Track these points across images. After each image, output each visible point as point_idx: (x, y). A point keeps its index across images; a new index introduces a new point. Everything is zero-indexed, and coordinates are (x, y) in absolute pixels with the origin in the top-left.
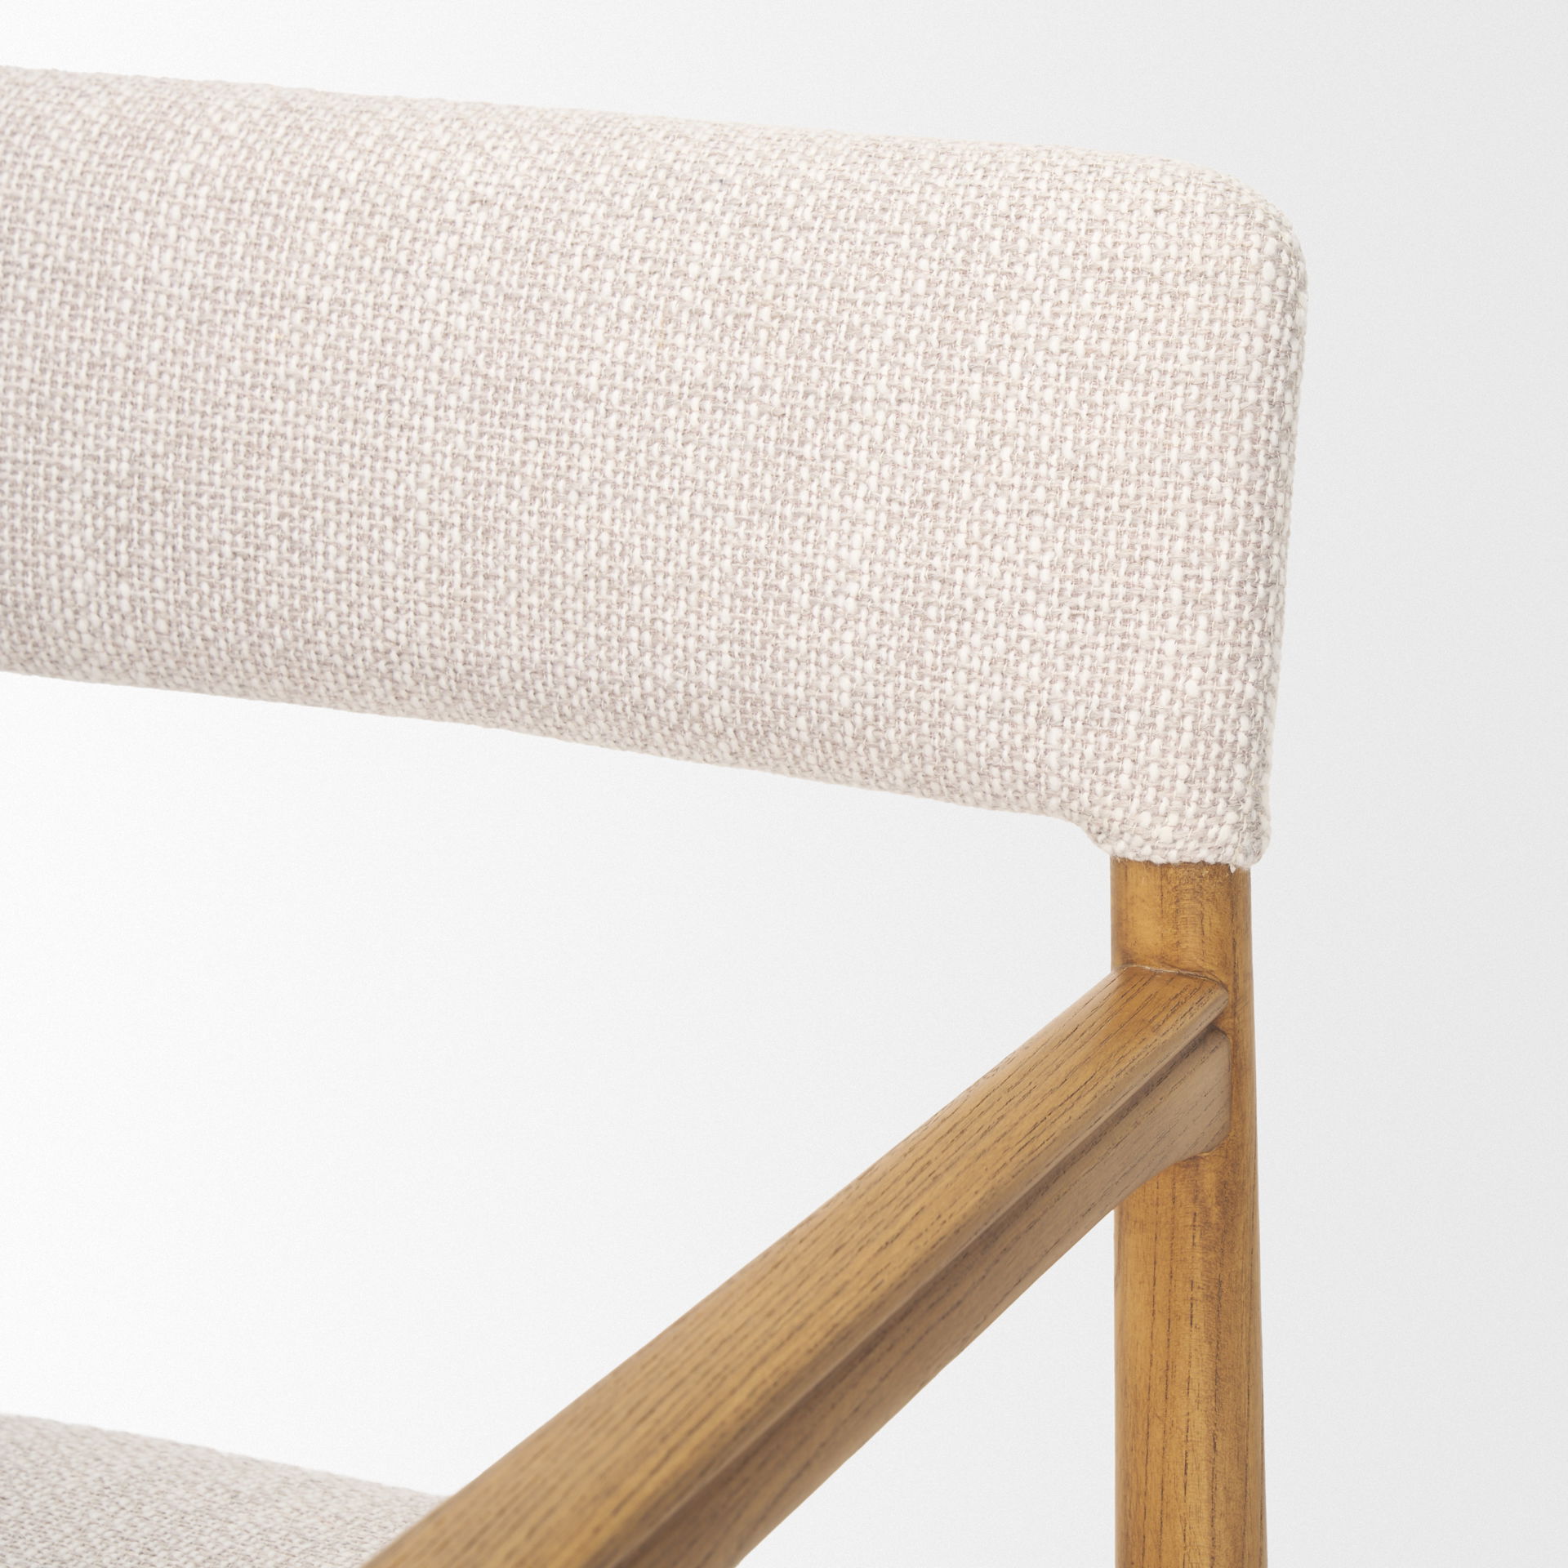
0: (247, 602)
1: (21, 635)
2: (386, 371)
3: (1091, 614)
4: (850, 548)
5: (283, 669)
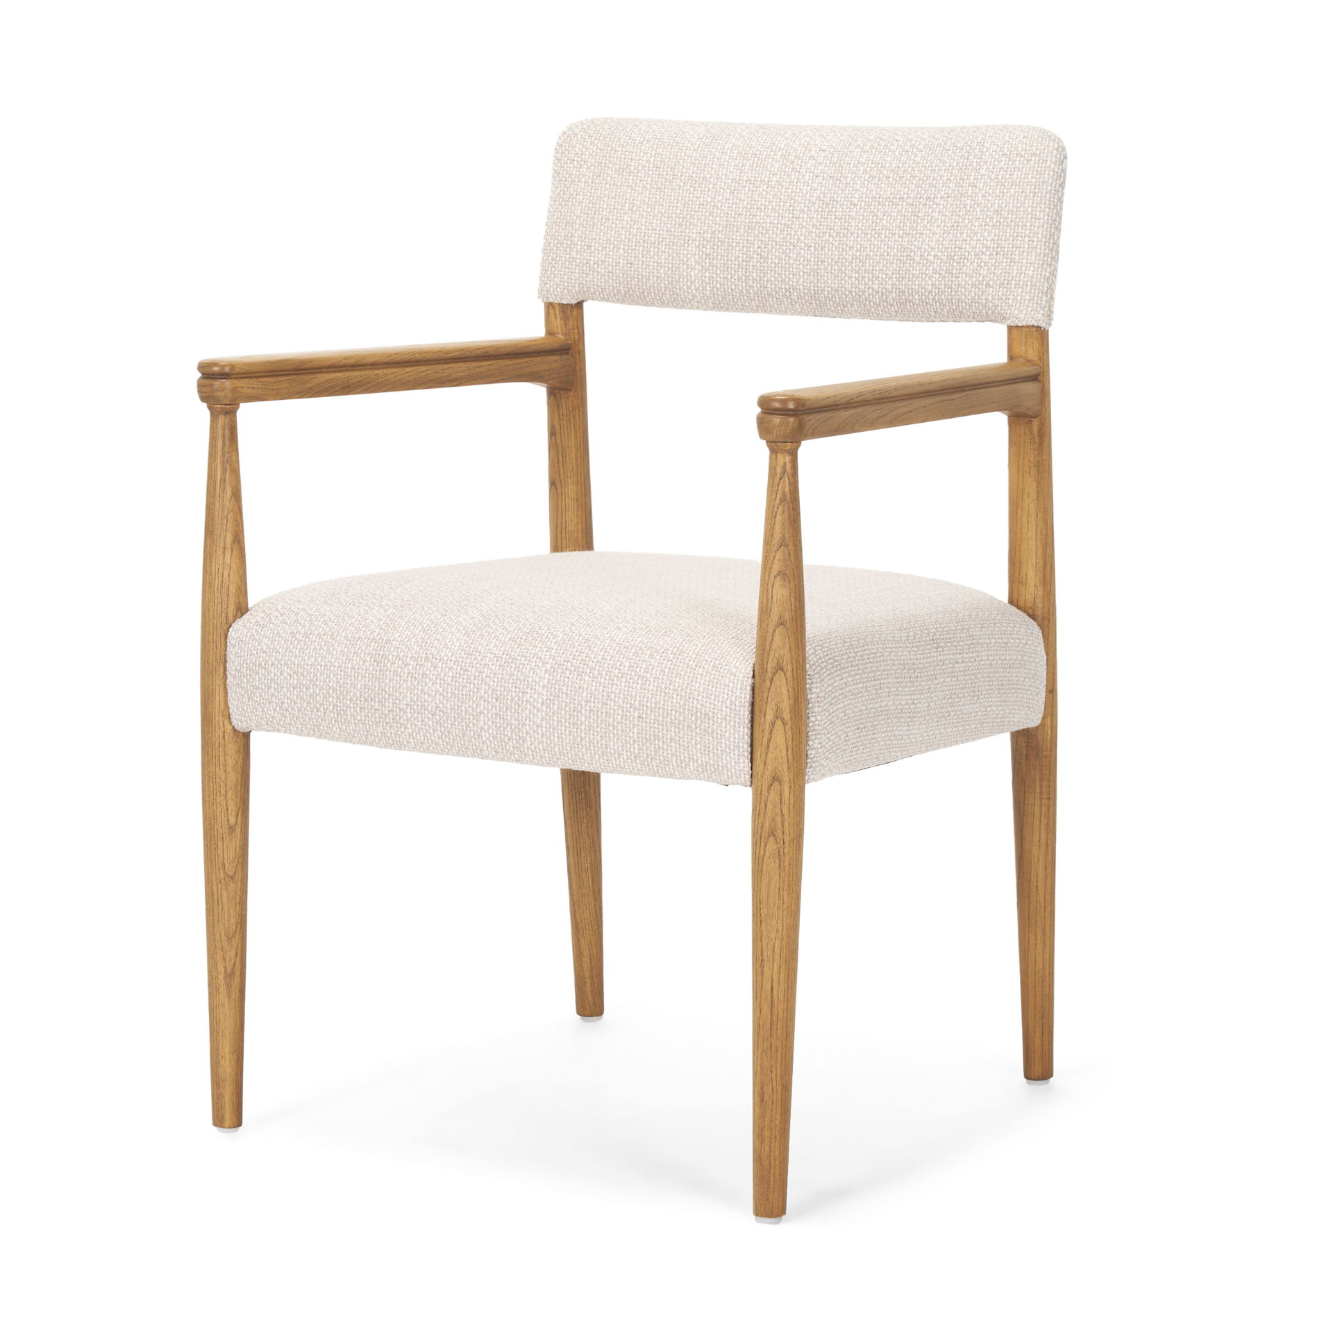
0: (746, 276)
1: (673, 291)
2: (792, 201)
3: (1002, 253)
4: (932, 241)
5: (756, 298)
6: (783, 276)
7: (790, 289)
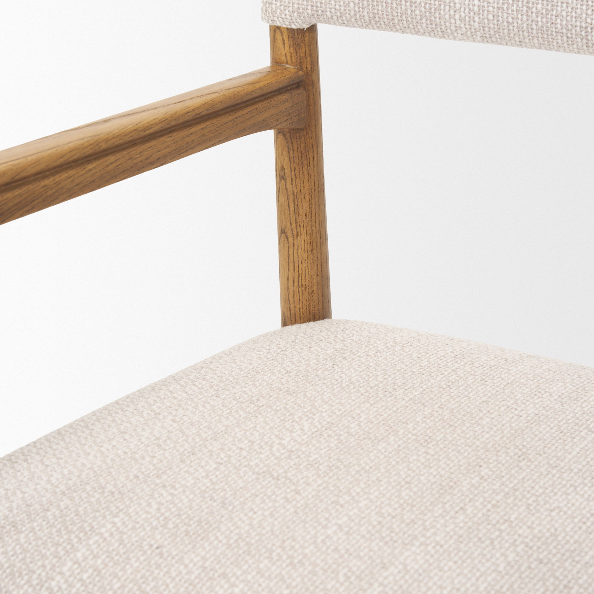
6: (579, 11)
7: (587, 28)
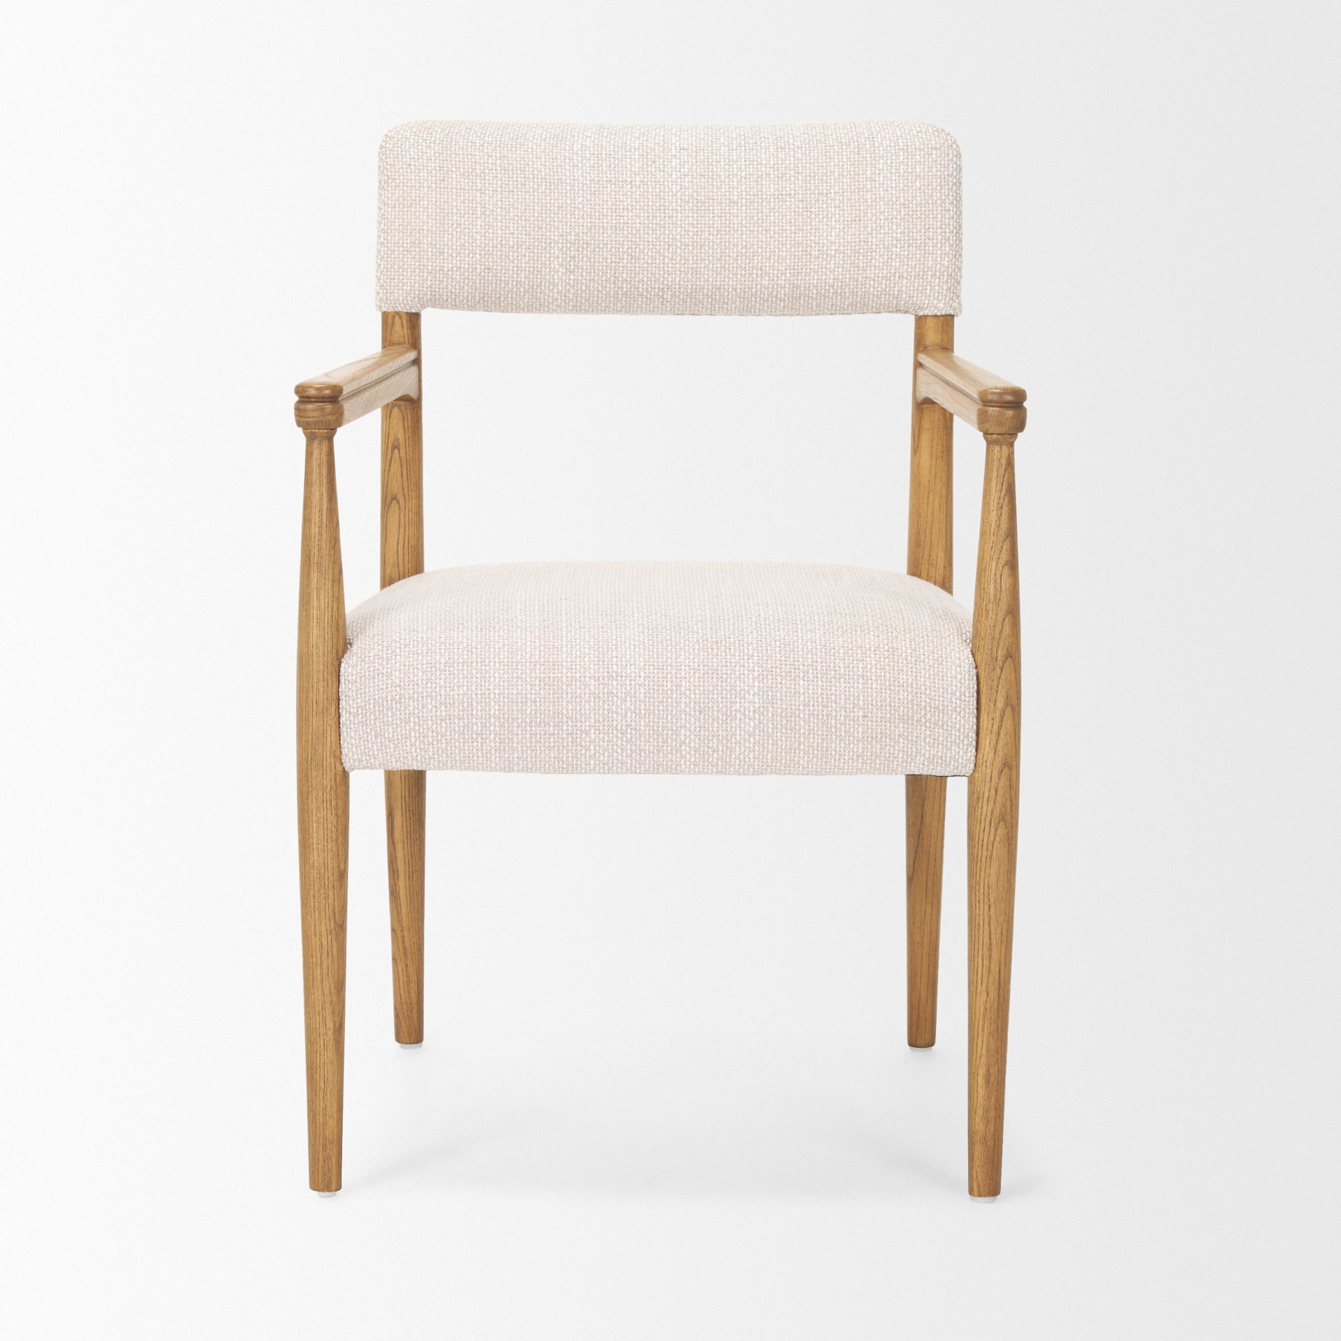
0: (615, 277)
2: (662, 201)
3: (914, 245)
6: (657, 276)
